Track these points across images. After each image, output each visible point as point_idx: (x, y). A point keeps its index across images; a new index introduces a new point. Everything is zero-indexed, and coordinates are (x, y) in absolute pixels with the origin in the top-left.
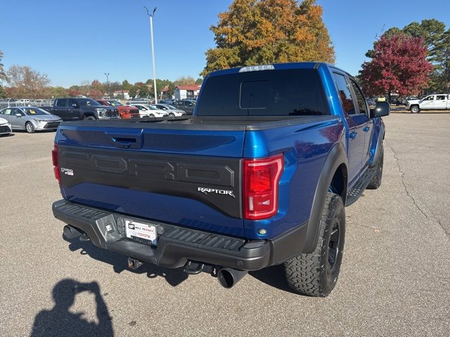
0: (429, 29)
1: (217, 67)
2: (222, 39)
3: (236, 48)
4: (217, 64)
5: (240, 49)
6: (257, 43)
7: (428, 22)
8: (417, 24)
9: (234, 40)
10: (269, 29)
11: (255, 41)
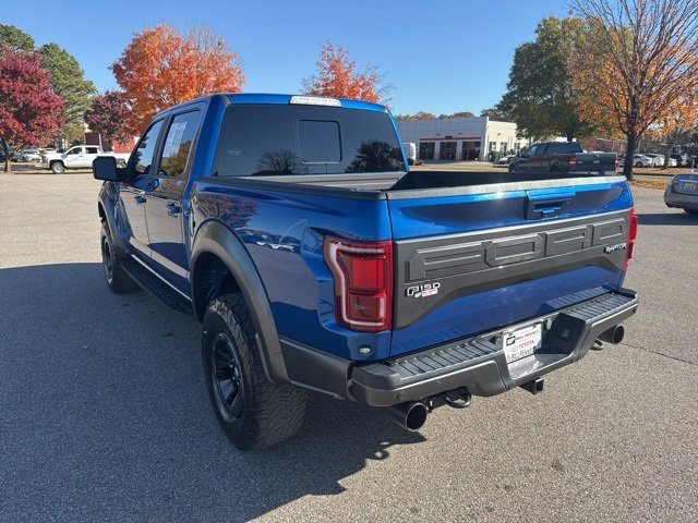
0: (10, 41)
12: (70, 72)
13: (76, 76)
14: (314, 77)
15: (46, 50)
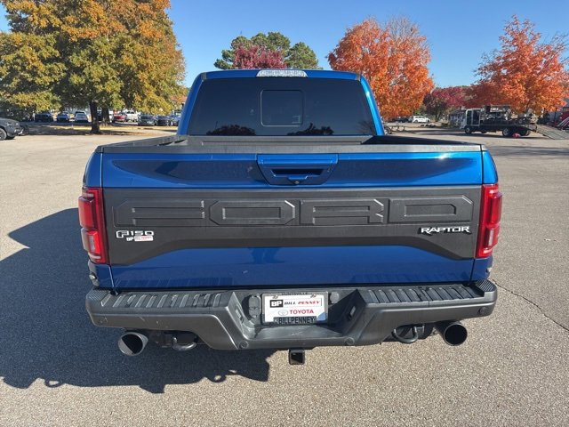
0: (276, 43)
1: (18, 61)
2: (20, 20)
3: (49, 36)
4: (18, 57)
5: (57, 38)
6: (85, 33)
7: (274, 35)
8: (264, 36)
9: (44, 24)
10: (101, 16)
11: (81, 30)
12: (310, 62)
13: (312, 65)
14: (495, 50)
15: (297, 47)
